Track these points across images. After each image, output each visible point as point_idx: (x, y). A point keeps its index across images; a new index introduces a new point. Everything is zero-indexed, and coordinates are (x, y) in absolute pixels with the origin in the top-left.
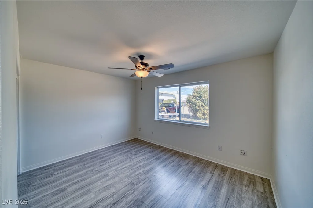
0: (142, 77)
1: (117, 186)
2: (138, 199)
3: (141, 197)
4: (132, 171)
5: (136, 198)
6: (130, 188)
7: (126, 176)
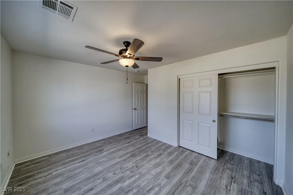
0: (127, 66)
1: (150, 166)
2: (134, 157)
3: (131, 158)
4: (138, 182)
5: (135, 158)
6: (139, 164)
7: (144, 175)
